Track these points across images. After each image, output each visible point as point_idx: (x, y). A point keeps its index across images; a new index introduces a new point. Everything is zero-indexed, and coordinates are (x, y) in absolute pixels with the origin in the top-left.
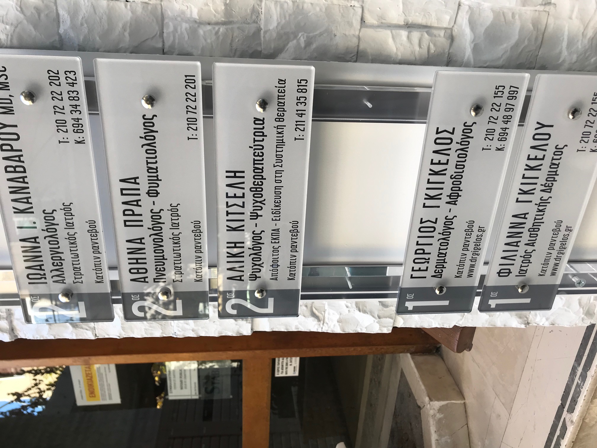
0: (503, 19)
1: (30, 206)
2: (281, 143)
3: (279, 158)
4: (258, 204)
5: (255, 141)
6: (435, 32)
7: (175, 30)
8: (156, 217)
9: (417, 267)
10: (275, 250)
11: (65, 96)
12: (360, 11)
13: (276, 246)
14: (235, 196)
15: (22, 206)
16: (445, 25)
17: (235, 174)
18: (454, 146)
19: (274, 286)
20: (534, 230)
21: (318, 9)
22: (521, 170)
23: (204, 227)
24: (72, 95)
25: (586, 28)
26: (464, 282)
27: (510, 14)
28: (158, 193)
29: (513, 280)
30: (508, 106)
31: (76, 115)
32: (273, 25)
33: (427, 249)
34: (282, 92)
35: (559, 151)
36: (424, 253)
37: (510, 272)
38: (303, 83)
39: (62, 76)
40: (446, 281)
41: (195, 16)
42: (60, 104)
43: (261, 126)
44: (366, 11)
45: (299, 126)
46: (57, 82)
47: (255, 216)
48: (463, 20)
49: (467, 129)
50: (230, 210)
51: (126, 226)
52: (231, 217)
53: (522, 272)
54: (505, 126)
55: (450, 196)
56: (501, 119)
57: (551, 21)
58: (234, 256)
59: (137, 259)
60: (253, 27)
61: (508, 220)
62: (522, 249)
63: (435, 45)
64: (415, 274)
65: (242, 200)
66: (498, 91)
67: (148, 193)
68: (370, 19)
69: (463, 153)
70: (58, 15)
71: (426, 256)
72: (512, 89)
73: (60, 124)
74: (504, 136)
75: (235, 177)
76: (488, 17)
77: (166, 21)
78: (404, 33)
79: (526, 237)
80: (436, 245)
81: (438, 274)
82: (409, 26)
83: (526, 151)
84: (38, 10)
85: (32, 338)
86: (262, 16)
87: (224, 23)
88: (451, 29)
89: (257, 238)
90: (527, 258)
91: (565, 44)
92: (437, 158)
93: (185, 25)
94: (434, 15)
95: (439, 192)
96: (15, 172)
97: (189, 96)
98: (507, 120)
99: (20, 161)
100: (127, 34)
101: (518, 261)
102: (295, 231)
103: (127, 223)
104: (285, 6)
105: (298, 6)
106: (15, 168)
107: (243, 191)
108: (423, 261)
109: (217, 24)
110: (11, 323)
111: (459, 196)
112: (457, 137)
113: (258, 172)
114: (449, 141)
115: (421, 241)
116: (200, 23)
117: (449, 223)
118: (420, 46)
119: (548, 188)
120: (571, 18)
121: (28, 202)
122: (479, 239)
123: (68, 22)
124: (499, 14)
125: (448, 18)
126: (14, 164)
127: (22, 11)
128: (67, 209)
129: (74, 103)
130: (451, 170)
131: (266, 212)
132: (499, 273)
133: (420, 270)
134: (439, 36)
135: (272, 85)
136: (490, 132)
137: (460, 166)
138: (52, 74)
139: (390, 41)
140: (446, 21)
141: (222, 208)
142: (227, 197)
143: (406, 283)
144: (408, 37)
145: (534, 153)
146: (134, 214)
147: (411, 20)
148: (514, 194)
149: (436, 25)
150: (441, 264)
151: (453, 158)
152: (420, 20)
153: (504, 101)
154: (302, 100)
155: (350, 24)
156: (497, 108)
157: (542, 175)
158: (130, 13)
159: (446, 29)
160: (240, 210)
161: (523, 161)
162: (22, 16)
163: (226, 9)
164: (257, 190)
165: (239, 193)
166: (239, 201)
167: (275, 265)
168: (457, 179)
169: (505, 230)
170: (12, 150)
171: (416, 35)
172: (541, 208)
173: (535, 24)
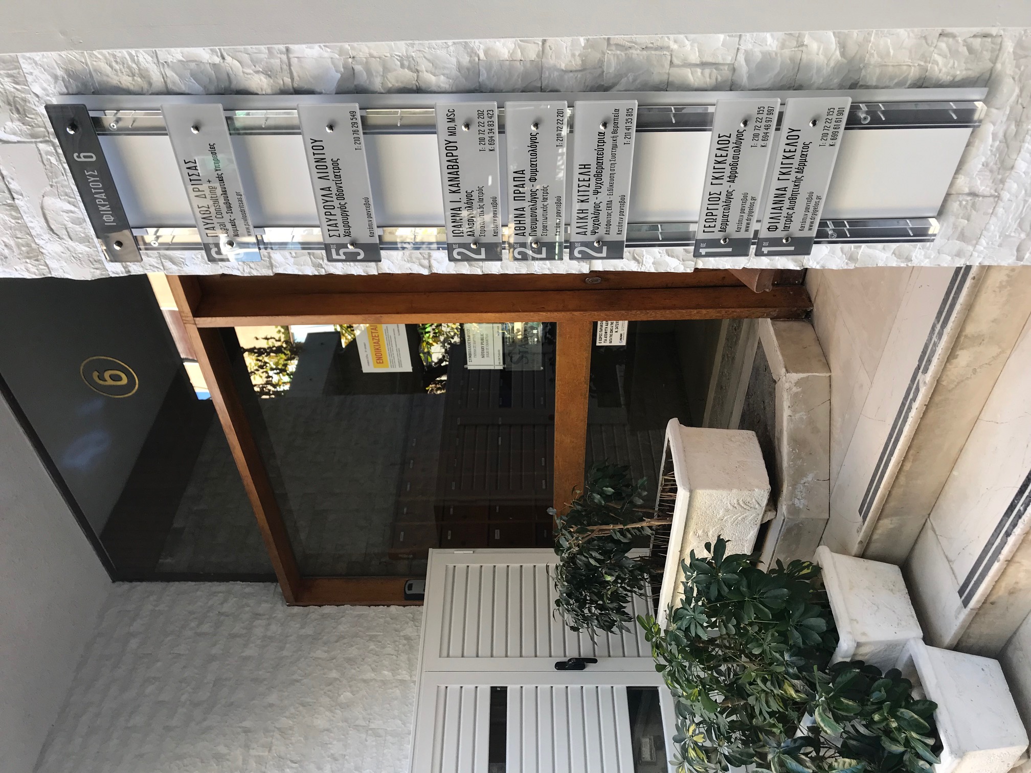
0: (769, 57)
1: (459, 188)
2: (615, 146)
3: (614, 156)
4: (599, 185)
5: (598, 146)
6: (721, 67)
7: (550, 75)
8: (534, 194)
9: (707, 225)
10: (609, 215)
11: (486, 124)
12: (669, 58)
13: (610, 211)
14: (584, 180)
15: (454, 189)
16: (728, 62)
17: (585, 166)
18: (731, 145)
19: (608, 238)
20: (793, 199)
21: (642, 58)
22: (780, 159)
23: (563, 201)
24: (490, 123)
25: (829, 60)
26: (742, 235)
27: (774, 54)
28: (536, 180)
29: (779, 234)
30: (768, 119)
31: (491, 135)
32: (612, 70)
33: (714, 212)
34: (616, 116)
35: (806, 146)
36: (712, 215)
37: (777, 228)
38: (630, 110)
39: (485, 113)
40: (729, 235)
41: (563, 67)
42: (482, 129)
43: (603, 137)
44: (673, 57)
45: (627, 136)
46: (482, 117)
47: (596, 192)
48: (741, 58)
49: (740, 135)
50: (581, 189)
51: (515, 200)
52: (581, 193)
53: (786, 228)
54: (766, 131)
55: (730, 177)
56: (763, 127)
57: (804, 56)
58: (581, 218)
59: (520, 221)
60: (599, 71)
61: (773, 192)
62: (785, 212)
63: (721, 76)
64: (706, 230)
65: (589, 182)
66: (760, 110)
67: (530, 180)
68: (676, 61)
69: (738, 149)
70: (479, 70)
71: (714, 217)
72: (770, 108)
73: (482, 140)
74: (766, 137)
75: (585, 168)
76: (758, 56)
77: (544, 70)
78: (699, 71)
79: (787, 204)
80: (721, 210)
81: (723, 230)
82: (703, 65)
83: (782, 146)
84: (468, 69)
85: (441, 273)
86: (605, 63)
87: (580, 71)
88: (733, 64)
89: (597, 207)
90: (789, 218)
91: (815, 71)
92: (719, 153)
93: (556, 74)
94: (720, 57)
95: (722, 174)
96: (453, 168)
97: (559, 121)
98: (767, 127)
99: (456, 162)
100: (520, 80)
101: (783, 220)
102: (622, 201)
103: (516, 198)
104: (620, 57)
105: (629, 57)
106: (453, 166)
107: (589, 177)
108: (712, 220)
109: (576, 71)
110: (430, 262)
111: (735, 177)
112: (733, 139)
113: (600, 164)
114: (728, 142)
115: (710, 207)
116: (566, 72)
117: (729, 195)
118: (710, 78)
119: (800, 170)
120: (818, 54)
121: (458, 187)
122: (752, 205)
123: (486, 75)
124: (766, 55)
125: (730, 58)
126: (452, 164)
127: (460, 72)
128: (480, 190)
129: (490, 128)
130: (730, 160)
131: (604, 190)
132: (769, 229)
133: (710, 227)
134: (725, 70)
135: (610, 113)
136: (756, 136)
137: (737, 158)
138: (480, 112)
139: (690, 75)
140: (729, 59)
141: (575, 188)
142: (579, 181)
143: (701, 236)
144: (702, 73)
145: (788, 148)
146: (520, 193)
147: (704, 60)
148: (776, 174)
149: (721, 62)
150: (725, 223)
151: (731, 153)
152: (711, 60)
153: (764, 116)
154: (629, 120)
155: (663, 66)
156: (760, 121)
157: (796, 162)
158: (522, 68)
159: (729, 64)
160: (587, 189)
161: (781, 154)
162: (459, 74)
163: (582, 63)
164: (598, 175)
165: (587, 178)
166: (586, 183)
167: (608, 224)
168: (734, 166)
169: (771, 199)
170: (453, 156)
171: (707, 71)
172: (796, 184)
173: (792, 60)
